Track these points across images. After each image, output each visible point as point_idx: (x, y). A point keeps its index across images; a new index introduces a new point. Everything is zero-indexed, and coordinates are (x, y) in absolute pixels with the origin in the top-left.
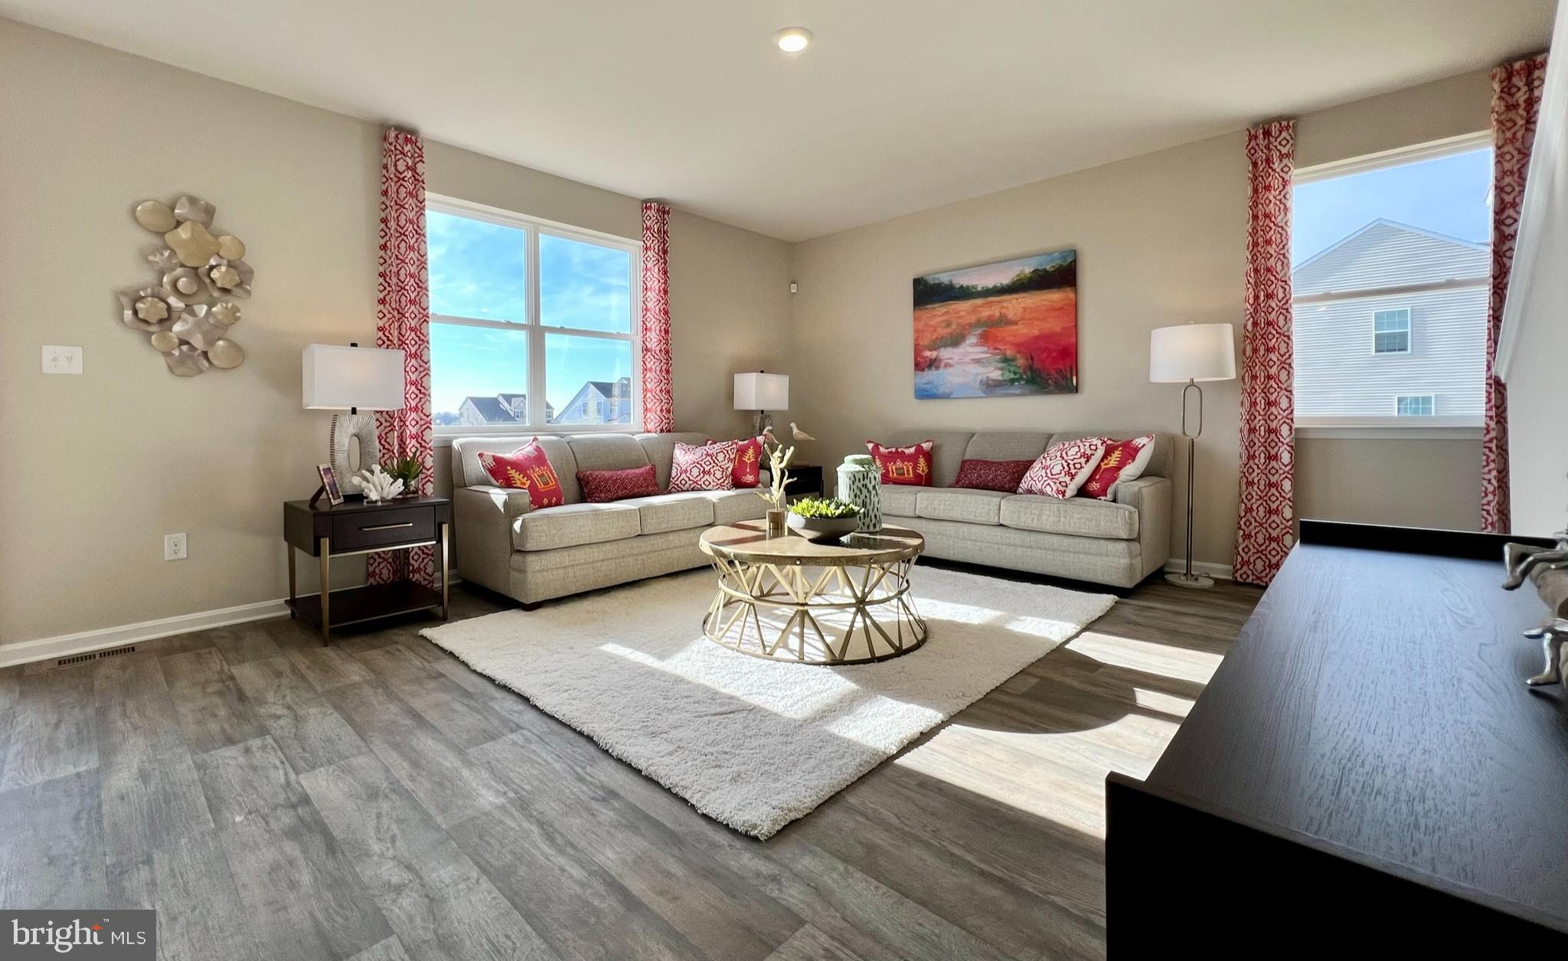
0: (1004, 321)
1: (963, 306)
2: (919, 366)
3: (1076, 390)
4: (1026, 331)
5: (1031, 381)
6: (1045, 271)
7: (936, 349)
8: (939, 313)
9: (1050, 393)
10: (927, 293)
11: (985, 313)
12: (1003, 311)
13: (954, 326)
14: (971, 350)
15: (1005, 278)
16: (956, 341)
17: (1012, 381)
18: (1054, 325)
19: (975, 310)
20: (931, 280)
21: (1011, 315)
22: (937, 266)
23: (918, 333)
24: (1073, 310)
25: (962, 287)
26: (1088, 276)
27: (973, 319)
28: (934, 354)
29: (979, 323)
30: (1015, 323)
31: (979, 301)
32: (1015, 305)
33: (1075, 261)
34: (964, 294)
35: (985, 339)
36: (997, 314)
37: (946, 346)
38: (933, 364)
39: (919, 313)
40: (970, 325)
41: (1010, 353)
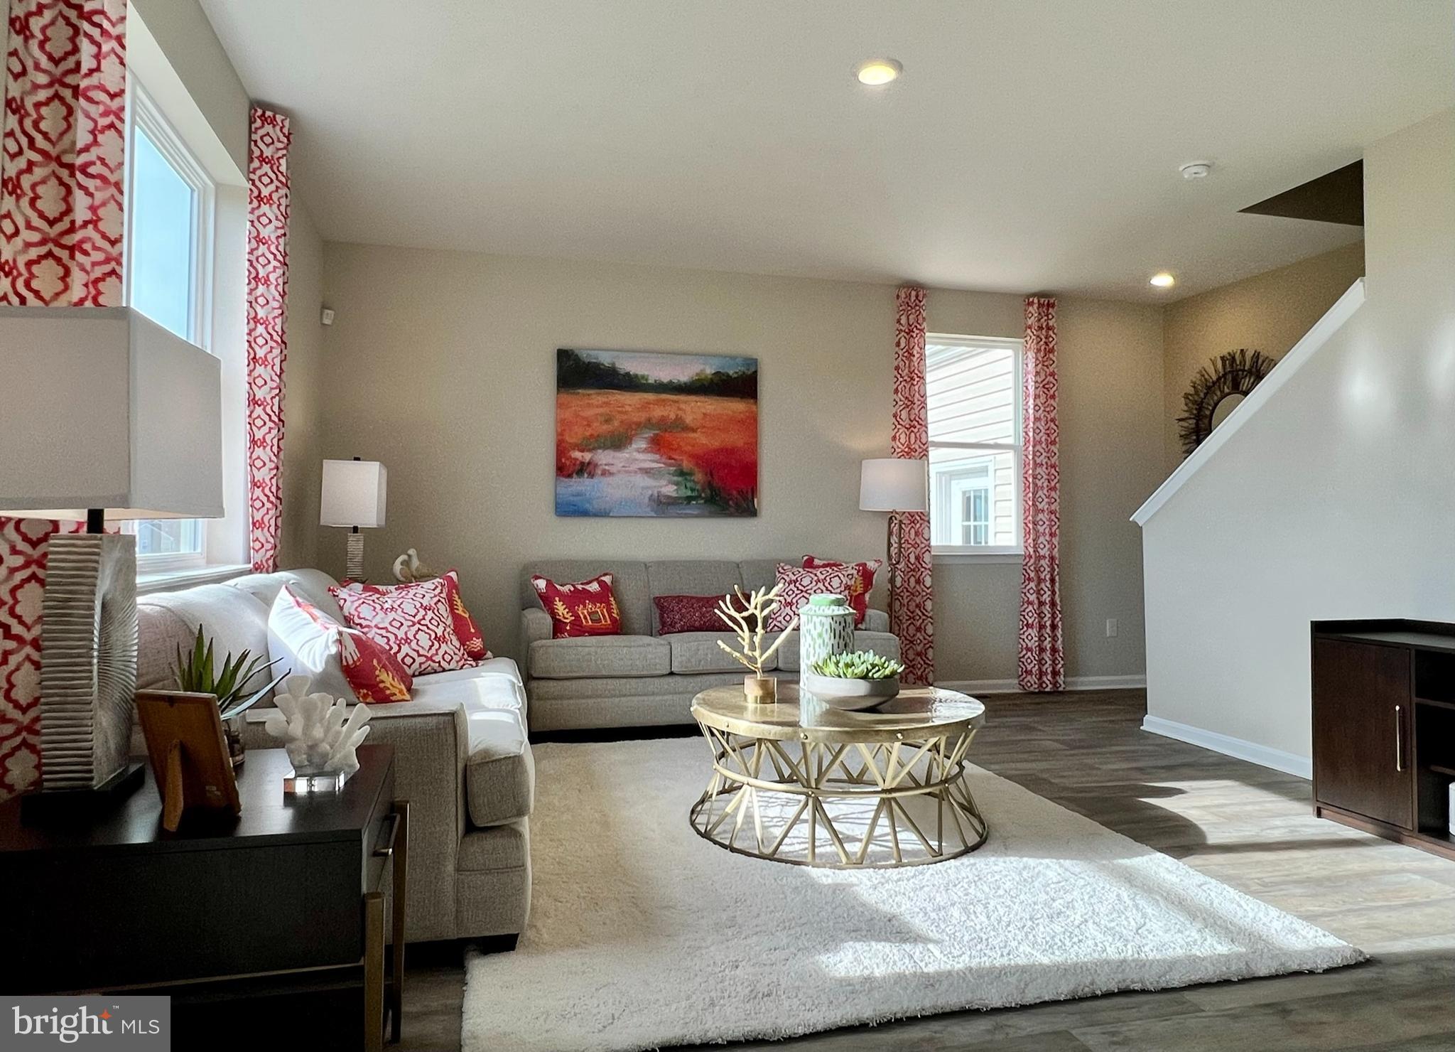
0: (680, 425)
1: (629, 400)
2: (565, 468)
3: (752, 512)
4: (704, 441)
5: (710, 500)
6: (728, 375)
7: (589, 450)
8: (595, 403)
9: (731, 515)
10: (575, 373)
11: (658, 412)
12: (680, 413)
13: (616, 423)
15: (683, 375)
16: (618, 442)
17: (689, 499)
18: (736, 439)
19: (646, 406)
20: (584, 356)
21: (688, 419)
22: (595, 342)
23: (563, 427)
24: (751, 424)
25: (628, 374)
26: (766, 387)
27: (641, 417)
28: (587, 456)
29: (649, 424)
30: (694, 430)
31: (651, 397)
32: (695, 409)
33: (756, 372)
34: (630, 383)
35: (658, 445)
36: (673, 416)
37: (605, 448)
38: (584, 469)
39: (565, 397)
40: (638, 424)
41: (687, 465)
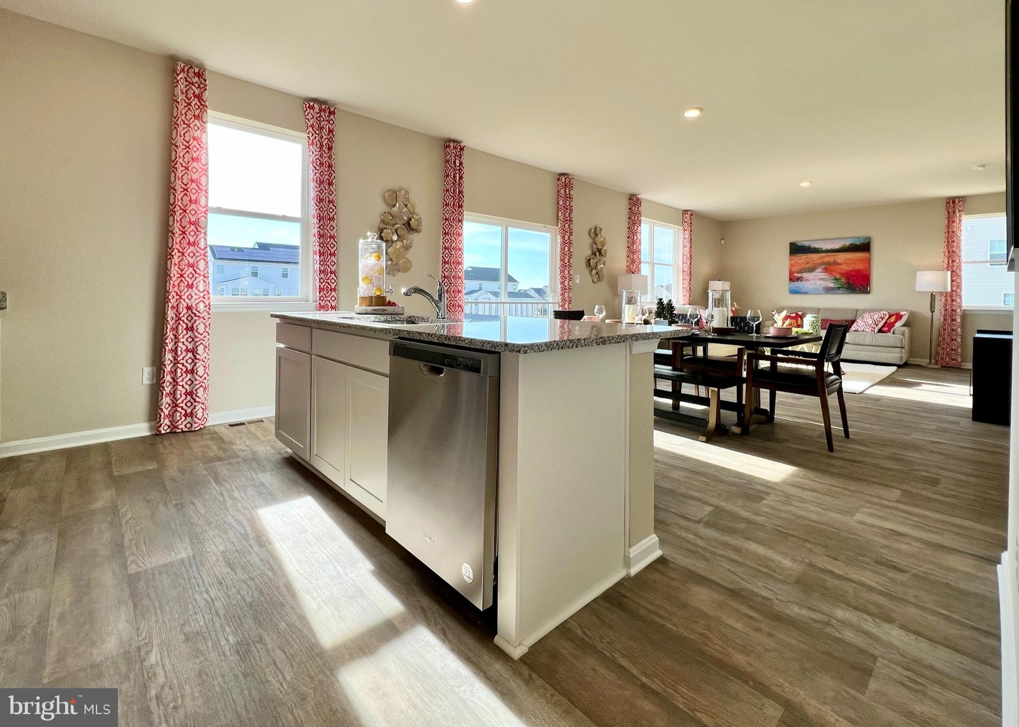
0: (835, 263)
1: (815, 256)
2: (791, 280)
3: (868, 293)
4: (846, 268)
5: (848, 288)
6: (856, 245)
7: (801, 273)
8: (802, 258)
9: (856, 293)
10: (796, 249)
11: (826, 260)
12: (835, 259)
13: (810, 264)
14: (818, 274)
15: (837, 246)
16: (811, 270)
17: (839, 288)
18: (860, 266)
19: (821, 258)
20: (799, 244)
21: (839, 261)
22: (802, 239)
23: (791, 266)
24: (869, 261)
25: (815, 248)
26: (875, 248)
27: (820, 261)
28: (800, 275)
29: (823, 263)
30: (841, 264)
31: (823, 254)
32: (841, 257)
33: (869, 242)
34: (816, 251)
35: (826, 270)
36: (832, 260)
37: (806, 272)
38: (799, 279)
39: (793, 257)
40: (819, 264)
41: (838, 276)
